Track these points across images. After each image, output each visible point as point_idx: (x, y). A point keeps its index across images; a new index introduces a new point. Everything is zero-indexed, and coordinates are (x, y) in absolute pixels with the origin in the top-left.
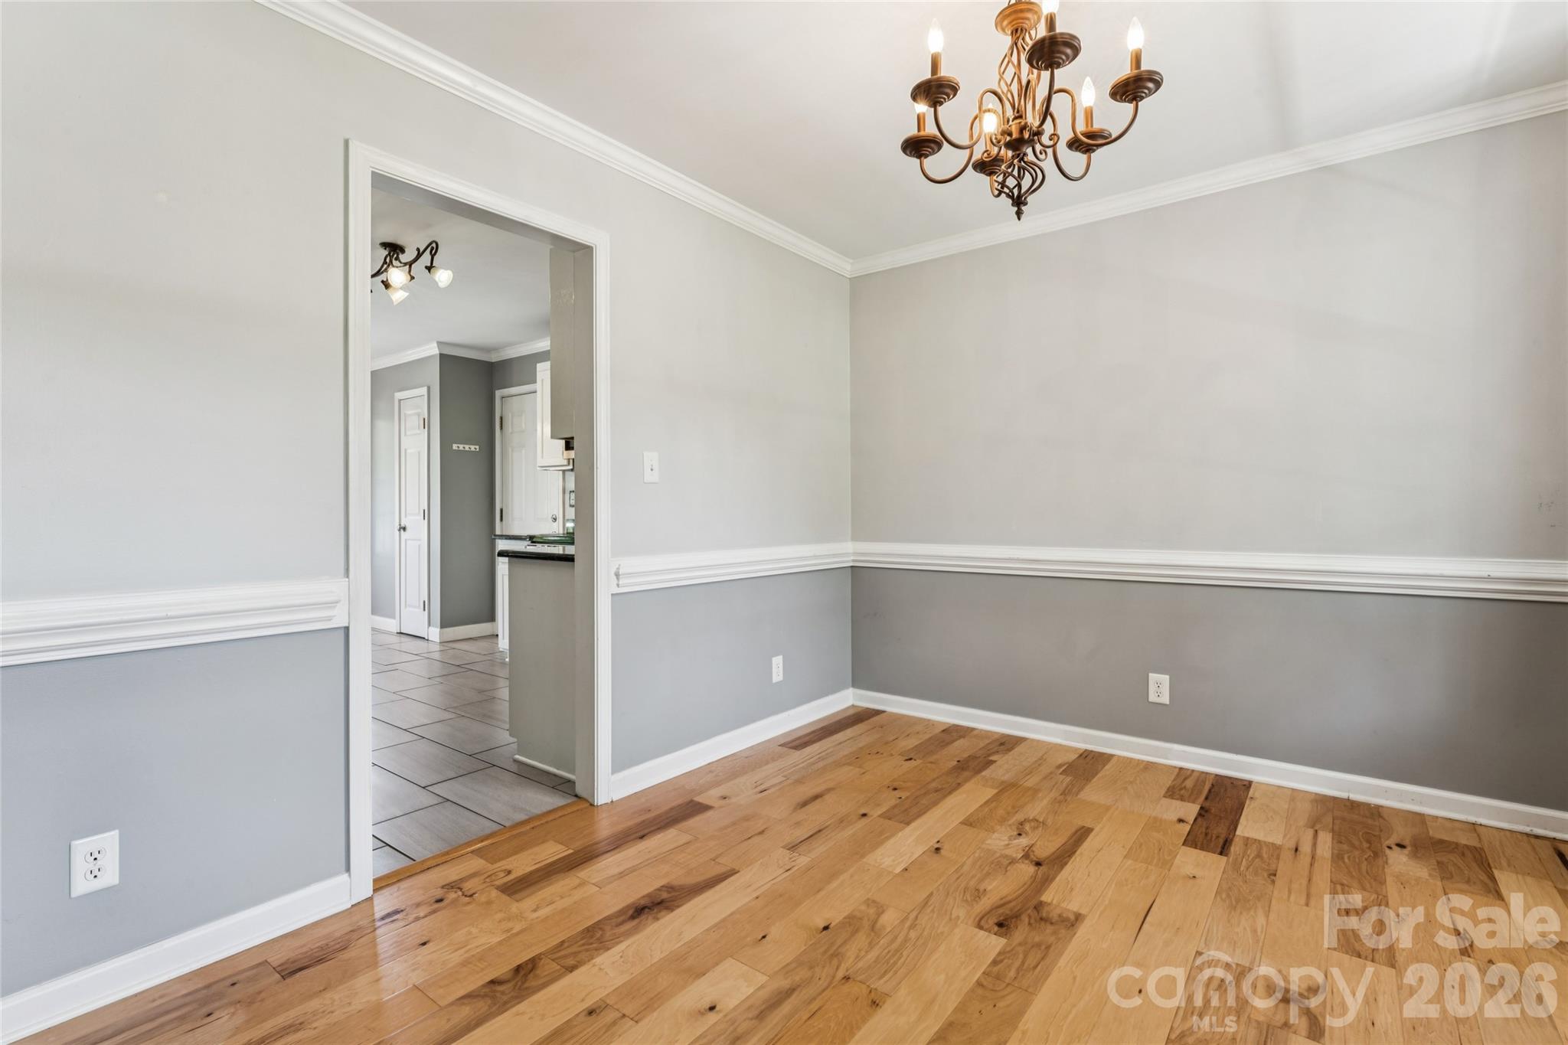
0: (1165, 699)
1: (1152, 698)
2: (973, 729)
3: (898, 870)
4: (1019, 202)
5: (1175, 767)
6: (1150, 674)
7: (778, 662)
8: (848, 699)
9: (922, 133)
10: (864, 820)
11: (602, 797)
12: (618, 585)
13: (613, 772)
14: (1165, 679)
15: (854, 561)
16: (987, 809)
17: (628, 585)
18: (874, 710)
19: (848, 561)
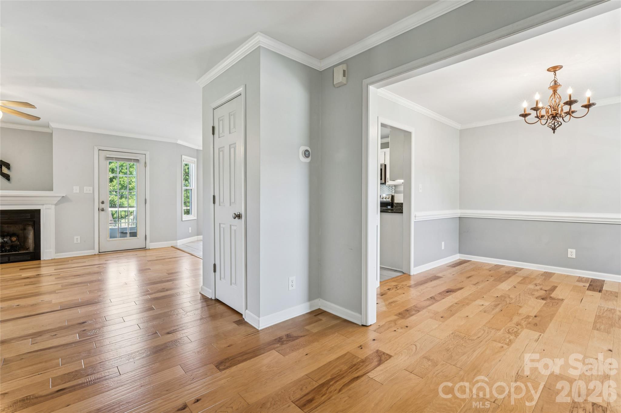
0: (574, 256)
1: (569, 256)
2: (504, 266)
3: (507, 289)
4: (554, 129)
5: (577, 276)
6: (569, 249)
7: (443, 243)
8: (458, 257)
9: (525, 113)
10: (488, 282)
11: (412, 274)
12: (415, 219)
13: (414, 267)
14: (574, 251)
15: (460, 215)
16: (523, 281)
17: (418, 219)
18: (467, 260)
19: (458, 215)
